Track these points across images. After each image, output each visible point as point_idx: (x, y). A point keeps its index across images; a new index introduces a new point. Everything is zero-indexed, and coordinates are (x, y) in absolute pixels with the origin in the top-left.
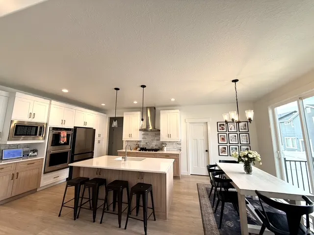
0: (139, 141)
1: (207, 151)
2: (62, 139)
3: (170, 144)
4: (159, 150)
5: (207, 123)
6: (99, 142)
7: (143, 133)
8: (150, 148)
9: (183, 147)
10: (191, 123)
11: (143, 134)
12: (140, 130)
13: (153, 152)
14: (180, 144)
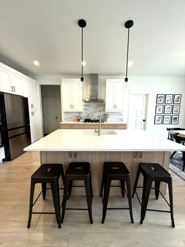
1: (144, 120)
3: (112, 115)
7: (84, 104)
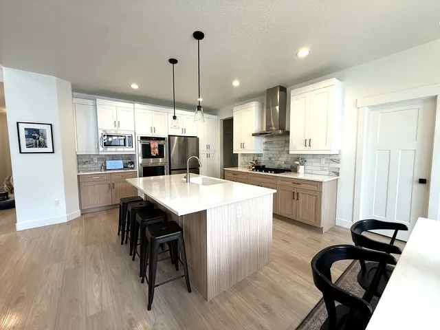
0: (259, 155)
2: (152, 150)
3: (313, 160)
4: (290, 171)
5: (435, 98)
6: (208, 156)
7: (264, 140)
8: (276, 167)
9: (345, 167)
10: (373, 107)
11: (266, 143)
12: (253, 135)
13: (273, 174)
14: (338, 161)
